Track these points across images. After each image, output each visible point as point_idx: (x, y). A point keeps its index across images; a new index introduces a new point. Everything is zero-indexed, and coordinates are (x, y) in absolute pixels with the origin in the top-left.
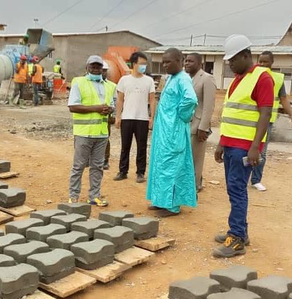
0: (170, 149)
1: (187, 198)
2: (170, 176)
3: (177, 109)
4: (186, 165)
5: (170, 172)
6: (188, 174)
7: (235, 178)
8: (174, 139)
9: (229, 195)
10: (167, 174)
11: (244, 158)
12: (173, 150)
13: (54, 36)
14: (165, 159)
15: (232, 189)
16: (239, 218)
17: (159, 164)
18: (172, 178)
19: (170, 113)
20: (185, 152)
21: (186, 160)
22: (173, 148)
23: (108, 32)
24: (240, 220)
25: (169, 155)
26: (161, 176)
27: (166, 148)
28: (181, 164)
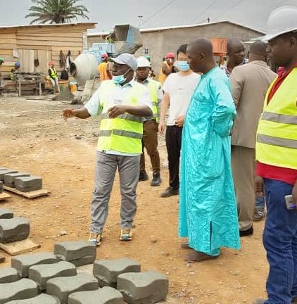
0: (203, 173)
1: (228, 237)
2: (204, 210)
3: (210, 119)
4: (225, 194)
5: (205, 205)
6: (229, 206)
7: (274, 226)
8: (207, 160)
9: (267, 249)
10: (200, 206)
11: (286, 197)
12: (206, 175)
13: (142, 33)
14: (197, 188)
15: (270, 242)
16: (280, 284)
17: (190, 193)
18: (208, 212)
19: (201, 126)
20: (223, 178)
21: (225, 187)
22: (205, 172)
24: (282, 288)
25: (202, 182)
26: (194, 209)
27: (197, 172)
28: (218, 193)
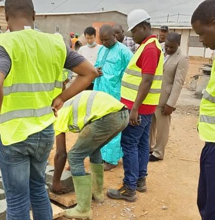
23: (104, 11)
